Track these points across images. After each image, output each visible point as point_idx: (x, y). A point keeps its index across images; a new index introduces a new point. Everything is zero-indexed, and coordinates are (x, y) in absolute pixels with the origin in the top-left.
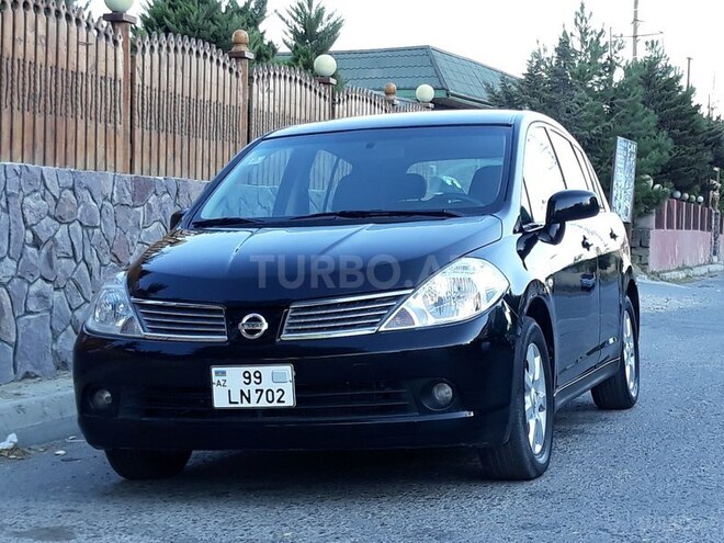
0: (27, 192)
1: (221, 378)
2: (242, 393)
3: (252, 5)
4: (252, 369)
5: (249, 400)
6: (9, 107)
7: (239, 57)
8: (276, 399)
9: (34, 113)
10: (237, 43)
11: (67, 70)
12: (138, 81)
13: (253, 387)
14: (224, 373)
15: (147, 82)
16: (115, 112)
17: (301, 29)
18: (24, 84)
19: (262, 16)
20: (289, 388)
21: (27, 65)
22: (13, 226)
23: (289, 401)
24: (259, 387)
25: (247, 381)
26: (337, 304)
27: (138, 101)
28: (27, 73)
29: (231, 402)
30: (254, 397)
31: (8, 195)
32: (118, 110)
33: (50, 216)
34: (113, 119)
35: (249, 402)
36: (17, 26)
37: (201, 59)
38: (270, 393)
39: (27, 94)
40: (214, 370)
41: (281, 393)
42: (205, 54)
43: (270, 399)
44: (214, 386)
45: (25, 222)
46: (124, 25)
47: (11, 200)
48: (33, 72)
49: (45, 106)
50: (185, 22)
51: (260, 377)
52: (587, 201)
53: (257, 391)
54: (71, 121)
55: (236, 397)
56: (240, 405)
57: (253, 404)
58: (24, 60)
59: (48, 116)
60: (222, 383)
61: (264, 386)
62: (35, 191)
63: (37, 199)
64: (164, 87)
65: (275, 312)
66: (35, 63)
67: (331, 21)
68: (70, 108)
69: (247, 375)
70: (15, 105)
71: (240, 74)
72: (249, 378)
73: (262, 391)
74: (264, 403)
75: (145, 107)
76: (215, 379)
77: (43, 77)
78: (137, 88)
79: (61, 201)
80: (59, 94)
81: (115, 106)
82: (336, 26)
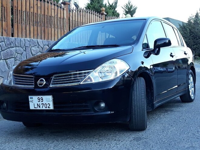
0: (32, 46)
1: (32, 100)
2: (38, 105)
3: (114, 4)
4: (40, 97)
5: (40, 107)
6: (29, 24)
7: (102, 14)
8: (48, 107)
9: (37, 26)
10: (102, 11)
11: (48, 16)
12: (71, 19)
13: (41, 103)
14: (32, 98)
15: (74, 19)
16: (64, 27)
17: (127, 10)
18: (33, 19)
19: (116, 7)
20: (51, 103)
21: (35, 14)
22: (27, 55)
23: (52, 107)
24: (42, 103)
25: (39, 101)
26: (68, 75)
27: (71, 24)
28: (34, 16)
29: (35, 108)
30: (41, 106)
31: (26, 47)
32: (65, 26)
33: (41, 52)
34: (63, 28)
35: (40, 108)
36: (31, 4)
37: (91, 14)
38: (46, 105)
39: (35, 21)
40: (29, 97)
41: (49, 105)
42: (92, 13)
43: (46, 107)
44: (30, 102)
45: (32, 54)
46: (66, 5)
47: (27, 48)
48: (36, 16)
49: (41, 24)
50: (94, 8)
51: (42, 100)
52: (167, 41)
53: (42, 104)
54: (50, 29)
55: (36, 106)
56: (37, 109)
57: (41, 108)
58: (33, 12)
59: (42, 27)
60: (32, 101)
61: (44, 102)
62: (35, 46)
63: (36, 48)
64: (79, 20)
65: (48, 78)
66: (37, 13)
67: (134, 8)
68: (49, 25)
69: (39, 99)
70: (31, 24)
71: (103, 18)
72: (39, 100)
73: (43, 104)
74: (44, 108)
75: (73, 25)
76: (30, 100)
77: (40, 17)
78: (71, 21)
79: (44, 48)
80: (45, 22)
81: (64, 25)
82: (135, 9)
